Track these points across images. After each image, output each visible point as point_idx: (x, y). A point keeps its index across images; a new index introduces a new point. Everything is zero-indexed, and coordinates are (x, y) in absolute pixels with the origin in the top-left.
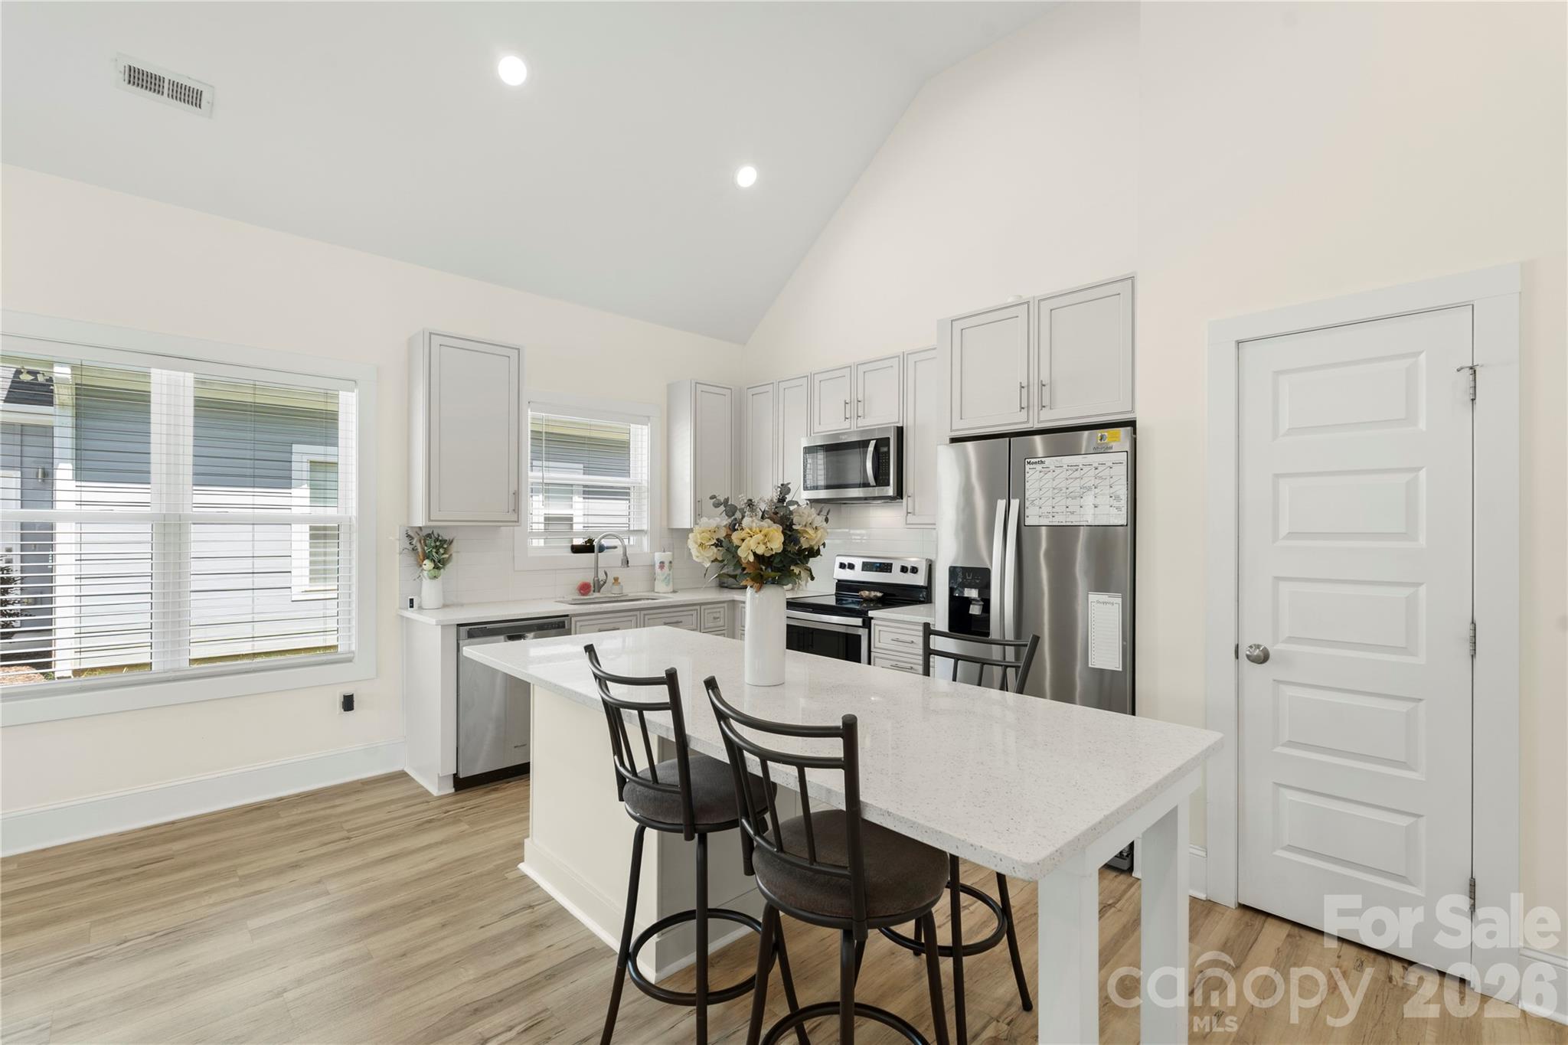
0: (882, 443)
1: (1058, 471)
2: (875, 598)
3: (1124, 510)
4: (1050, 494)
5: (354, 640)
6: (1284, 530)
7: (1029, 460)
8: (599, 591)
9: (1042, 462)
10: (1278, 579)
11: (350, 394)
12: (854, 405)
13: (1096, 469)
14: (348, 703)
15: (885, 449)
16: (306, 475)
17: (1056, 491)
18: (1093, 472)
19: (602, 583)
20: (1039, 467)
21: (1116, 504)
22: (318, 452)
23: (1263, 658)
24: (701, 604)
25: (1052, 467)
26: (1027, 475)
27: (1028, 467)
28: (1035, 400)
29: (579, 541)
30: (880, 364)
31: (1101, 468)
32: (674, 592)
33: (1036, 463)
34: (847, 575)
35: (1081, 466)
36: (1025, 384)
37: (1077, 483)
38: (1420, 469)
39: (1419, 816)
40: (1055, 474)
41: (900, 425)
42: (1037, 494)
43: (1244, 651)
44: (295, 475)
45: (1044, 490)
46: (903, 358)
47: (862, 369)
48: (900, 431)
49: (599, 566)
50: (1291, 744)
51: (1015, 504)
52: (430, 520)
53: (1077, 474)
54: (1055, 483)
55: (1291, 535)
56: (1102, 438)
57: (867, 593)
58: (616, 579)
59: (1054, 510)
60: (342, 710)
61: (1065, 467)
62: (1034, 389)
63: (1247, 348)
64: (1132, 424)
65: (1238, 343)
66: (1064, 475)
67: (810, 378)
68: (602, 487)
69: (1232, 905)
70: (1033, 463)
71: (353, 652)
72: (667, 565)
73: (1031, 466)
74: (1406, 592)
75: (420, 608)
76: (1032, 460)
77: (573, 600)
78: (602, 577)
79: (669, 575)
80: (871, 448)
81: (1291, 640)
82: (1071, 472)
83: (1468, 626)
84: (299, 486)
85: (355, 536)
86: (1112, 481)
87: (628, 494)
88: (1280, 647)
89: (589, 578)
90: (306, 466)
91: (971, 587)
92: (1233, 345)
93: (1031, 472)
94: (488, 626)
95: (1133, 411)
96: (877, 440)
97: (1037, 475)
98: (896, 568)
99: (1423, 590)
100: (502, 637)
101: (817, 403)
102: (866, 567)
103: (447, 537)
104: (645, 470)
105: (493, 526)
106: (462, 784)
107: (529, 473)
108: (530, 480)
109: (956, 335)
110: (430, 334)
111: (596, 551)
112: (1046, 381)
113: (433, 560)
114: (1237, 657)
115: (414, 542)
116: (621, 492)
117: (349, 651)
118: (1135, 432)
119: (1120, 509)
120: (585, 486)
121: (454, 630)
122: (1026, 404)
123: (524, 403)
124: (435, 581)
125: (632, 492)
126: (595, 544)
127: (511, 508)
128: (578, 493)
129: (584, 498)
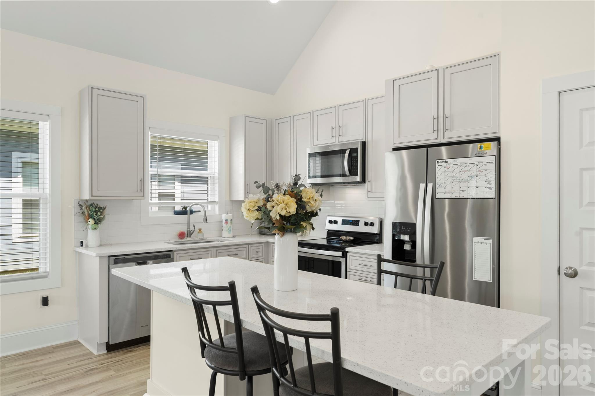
0: (353, 151)
1: (455, 167)
2: (349, 240)
3: (493, 189)
4: (450, 180)
5: (48, 265)
6: (586, 201)
7: (438, 161)
8: (190, 237)
9: (446, 162)
10: (582, 229)
11: (46, 123)
12: (337, 129)
13: (477, 166)
14: (45, 301)
15: (355, 155)
16: (20, 170)
17: (454, 178)
18: (475, 168)
19: (192, 232)
20: (444, 165)
21: (489, 185)
22: (27, 157)
23: (574, 275)
24: (249, 244)
25: (452, 165)
26: (437, 170)
27: (437, 164)
28: (441, 126)
29: (178, 208)
30: (352, 106)
31: (480, 165)
32: (234, 237)
33: (442, 162)
34: (333, 227)
35: (468, 164)
36: (436, 117)
37: (466, 174)
40: (453, 169)
41: (364, 141)
42: (443, 180)
43: (563, 271)
44: (14, 170)
45: (447, 178)
46: (365, 102)
47: (341, 109)
48: (364, 144)
49: (190, 222)
50: (590, 324)
51: (430, 186)
52: (92, 196)
53: (466, 169)
54: (453, 174)
55: (590, 204)
56: (480, 148)
57: (345, 237)
58: (200, 230)
59: (453, 190)
60: (42, 305)
61: (459, 164)
62: (441, 120)
63: (565, 96)
64: (498, 140)
65: (560, 92)
66: (458, 169)
67: (311, 113)
68: (192, 177)
70: (440, 162)
71: (48, 272)
72: (229, 221)
73: (440, 164)
75: (87, 246)
76: (440, 161)
77: (176, 241)
78: (192, 228)
79: (230, 227)
80: (347, 154)
81: (590, 264)
82: (462, 168)
84: (16, 177)
85: (49, 205)
86: (487, 172)
87: (207, 181)
88: (584, 268)
89: (184, 229)
90: (20, 165)
91: (405, 234)
92: (557, 94)
93: (440, 167)
94: (126, 257)
95: (498, 132)
96: (351, 149)
97: (443, 169)
98: (362, 223)
100: (134, 263)
101: (316, 128)
102: (344, 222)
103: (102, 206)
104: (217, 167)
105: (129, 199)
106: (111, 348)
107: (150, 169)
108: (151, 173)
109: (396, 87)
110: (92, 88)
111: (188, 213)
112: (448, 115)
113: (94, 219)
114: (559, 274)
115: (83, 208)
116: (203, 180)
117: (46, 272)
118: (499, 144)
119: (490, 188)
120: (182, 176)
121: (107, 259)
122: (436, 129)
123: (147, 128)
124: (95, 231)
125: (209, 180)
126: (188, 209)
127: (139, 189)
128: (178, 180)
129: (181, 183)
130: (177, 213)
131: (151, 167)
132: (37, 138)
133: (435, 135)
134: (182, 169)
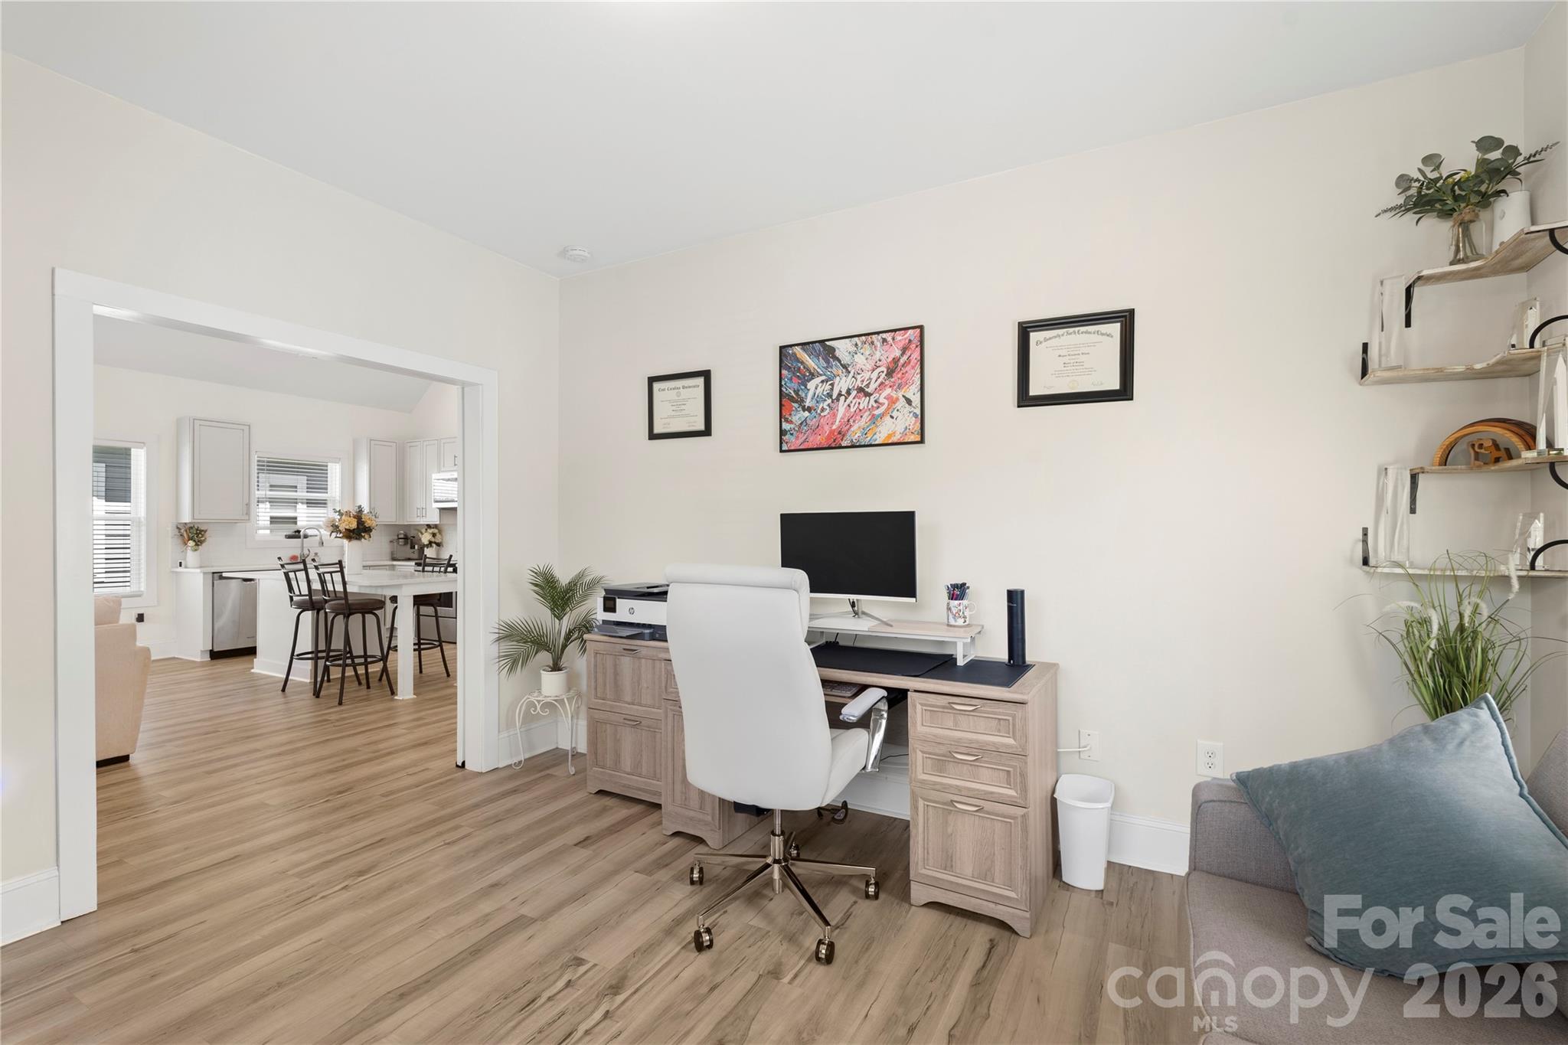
5: (143, 584)
11: (139, 449)
14: (141, 618)
49: (304, 546)
52: (192, 519)
60: (137, 621)
67: (439, 441)
71: (142, 591)
75: (187, 566)
85: (143, 528)
87: (323, 504)
101: (442, 455)
103: (202, 528)
104: (338, 490)
105: (233, 523)
106: (215, 655)
107: (257, 492)
108: (257, 496)
110: (194, 419)
111: (302, 537)
113: (194, 541)
115: (182, 531)
117: (139, 591)
120: (307, 500)
121: (211, 575)
123: (253, 452)
124: (196, 553)
125: (328, 502)
126: (301, 533)
127: (245, 512)
128: (302, 503)
129: (308, 507)
130: (289, 537)
131: (258, 490)
134: (307, 492)
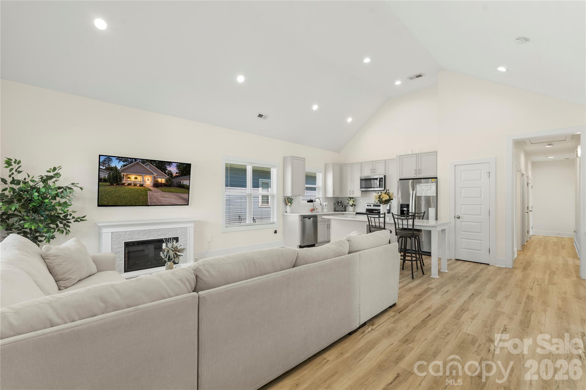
0: (381, 179)
3: (435, 193)
5: (275, 219)
6: (462, 197)
8: (314, 211)
10: (461, 204)
11: (274, 169)
12: (373, 170)
16: (261, 185)
17: (422, 190)
18: (429, 186)
20: (419, 185)
21: (434, 192)
22: (265, 180)
23: (459, 218)
25: (422, 185)
26: (417, 187)
27: (417, 185)
28: (418, 173)
29: (309, 200)
30: (380, 161)
31: (431, 186)
32: (328, 212)
34: (369, 208)
35: (427, 185)
36: (416, 169)
37: (427, 188)
38: (482, 187)
39: (482, 240)
41: (385, 175)
42: (419, 190)
43: (456, 217)
44: (259, 185)
46: (386, 161)
47: (375, 162)
48: (385, 176)
49: (313, 205)
50: (464, 231)
51: (414, 192)
52: (292, 195)
54: (422, 188)
55: (463, 197)
56: (431, 180)
57: (375, 211)
58: (317, 208)
59: (422, 193)
60: (275, 233)
61: (424, 185)
62: (418, 171)
63: (456, 167)
64: (436, 178)
65: (455, 165)
66: (424, 187)
67: (361, 163)
68: (310, 187)
69: (454, 259)
71: (275, 222)
72: (326, 205)
74: (481, 206)
78: (314, 208)
80: (378, 180)
81: (463, 214)
83: (489, 211)
84: (260, 187)
85: (275, 198)
86: (433, 188)
87: (316, 189)
88: (462, 216)
89: (312, 208)
90: (261, 183)
91: (405, 208)
92: (454, 166)
94: (306, 216)
95: (437, 176)
96: (380, 178)
97: (419, 187)
99: (483, 205)
101: (363, 169)
102: (374, 206)
104: (321, 183)
109: (401, 159)
110: (292, 157)
112: (420, 169)
114: (455, 218)
116: (314, 189)
118: (437, 179)
119: (434, 193)
121: (301, 217)
122: (416, 173)
124: (290, 208)
125: (318, 189)
130: (308, 202)
132: (270, 173)
133: (415, 175)
